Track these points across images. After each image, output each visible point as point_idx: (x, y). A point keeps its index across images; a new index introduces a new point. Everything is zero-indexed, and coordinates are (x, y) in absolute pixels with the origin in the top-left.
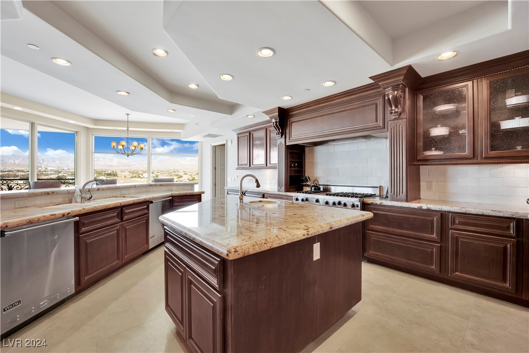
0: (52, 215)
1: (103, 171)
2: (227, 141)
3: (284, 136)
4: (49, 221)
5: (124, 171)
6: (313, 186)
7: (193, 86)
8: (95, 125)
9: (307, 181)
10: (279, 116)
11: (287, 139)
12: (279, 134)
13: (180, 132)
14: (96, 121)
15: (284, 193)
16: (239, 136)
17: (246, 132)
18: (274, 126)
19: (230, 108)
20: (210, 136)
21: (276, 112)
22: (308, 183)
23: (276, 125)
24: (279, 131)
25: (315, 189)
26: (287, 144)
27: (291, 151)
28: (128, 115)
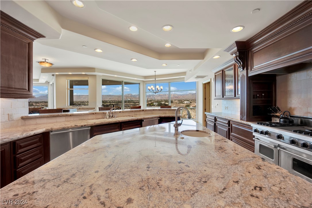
0: (75, 126)
1: (167, 100)
2: (211, 79)
3: (245, 69)
4: (77, 128)
5: (176, 100)
6: (282, 118)
7: (168, 45)
8: (145, 79)
9: (276, 112)
10: (239, 50)
11: (249, 70)
12: (240, 67)
13: (184, 77)
14: (145, 77)
15: (245, 122)
16: (216, 75)
17: (220, 71)
18: (235, 61)
19: (201, 54)
20: (198, 77)
21: (235, 47)
22: (278, 114)
23: (237, 59)
24: (240, 64)
25: (285, 122)
26: (249, 75)
27: (254, 81)
28: (155, 71)
